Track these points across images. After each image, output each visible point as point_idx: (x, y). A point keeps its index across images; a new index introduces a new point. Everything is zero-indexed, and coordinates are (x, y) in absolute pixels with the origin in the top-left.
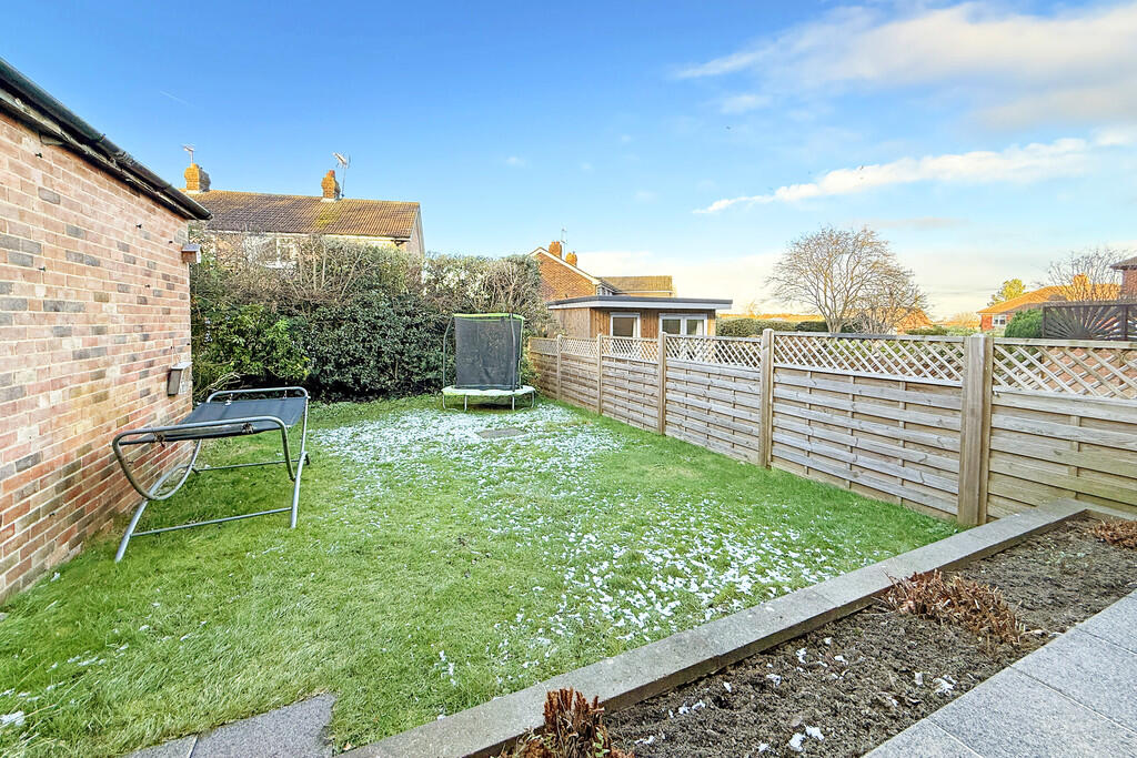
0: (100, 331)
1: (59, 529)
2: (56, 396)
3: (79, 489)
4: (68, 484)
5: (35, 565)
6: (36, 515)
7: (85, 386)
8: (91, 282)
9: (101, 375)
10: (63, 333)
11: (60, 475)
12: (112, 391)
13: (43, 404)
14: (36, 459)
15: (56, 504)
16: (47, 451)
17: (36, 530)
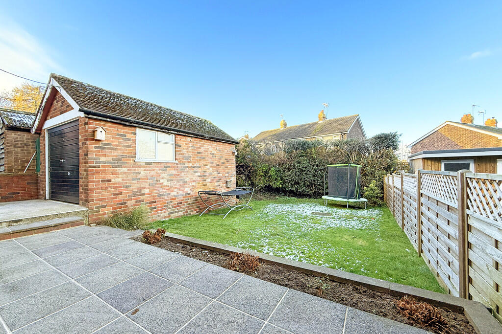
0: (205, 172)
1: (194, 208)
2: (194, 184)
3: (199, 202)
4: (196, 200)
5: (189, 213)
6: (189, 204)
7: (200, 182)
8: (203, 162)
9: (205, 180)
10: (195, 172)
11: (194, 198)
12: (208, 184)
13: (191, 184)
14: (189, 194)
15: (193, 203)
16: (192, 193)
17: (189, 207)
